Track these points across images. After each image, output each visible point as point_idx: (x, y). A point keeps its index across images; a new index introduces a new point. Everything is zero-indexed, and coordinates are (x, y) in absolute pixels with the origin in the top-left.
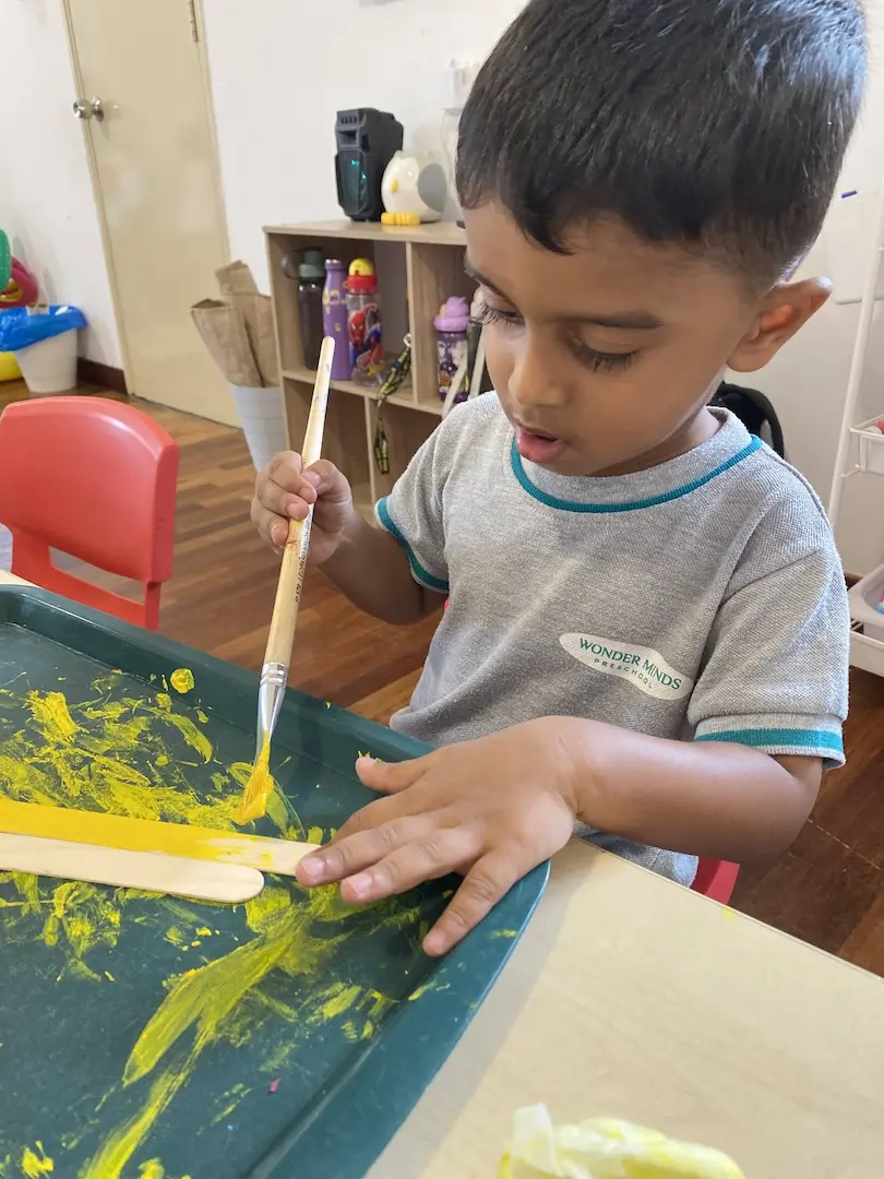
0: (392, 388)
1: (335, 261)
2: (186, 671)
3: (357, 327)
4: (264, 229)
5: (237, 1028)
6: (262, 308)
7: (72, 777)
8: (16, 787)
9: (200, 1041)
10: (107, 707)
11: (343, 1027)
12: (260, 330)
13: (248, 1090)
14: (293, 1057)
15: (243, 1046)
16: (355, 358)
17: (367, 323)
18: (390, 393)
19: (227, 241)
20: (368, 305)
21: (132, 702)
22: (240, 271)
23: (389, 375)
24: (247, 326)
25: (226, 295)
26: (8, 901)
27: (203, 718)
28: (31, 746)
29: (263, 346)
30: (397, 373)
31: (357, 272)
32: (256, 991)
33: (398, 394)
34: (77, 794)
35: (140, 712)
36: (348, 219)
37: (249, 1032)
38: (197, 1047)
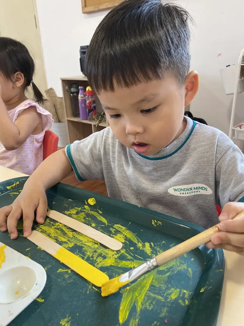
0: (100, 122)
1: (82, 87)
2: (93, 198)
3: (89, 105)
4: (61, 78)
5: (147, 304)
6: (59, 100)
7: (69, 232)
8: (52, 235)
9: (138, 309)
10: (71, 210)
11: (179, 302)
12: (58, 107)
13: (159, 323)
14: (167, 312)
15: (151, 309)
16: (89, 113)
17: (92, 104)
18: (100, 123)
19: (46, 82)
20: (92, 99)
21: (78, 208)
22: (52, 91)
23: (99, 118)
24: (55, 106)
25: (48, 97)
26: (63, 269)
27: (101, 212)
28: (52, 223)
29: (60, 111)
30: (101, 117)
31: (89, 90)
32: (148, 292)
33: (101, 123)
34: (72, 236)
35: (81, 211)
36: (84, 75)
37: (151, 305)
38: (138, 311)
